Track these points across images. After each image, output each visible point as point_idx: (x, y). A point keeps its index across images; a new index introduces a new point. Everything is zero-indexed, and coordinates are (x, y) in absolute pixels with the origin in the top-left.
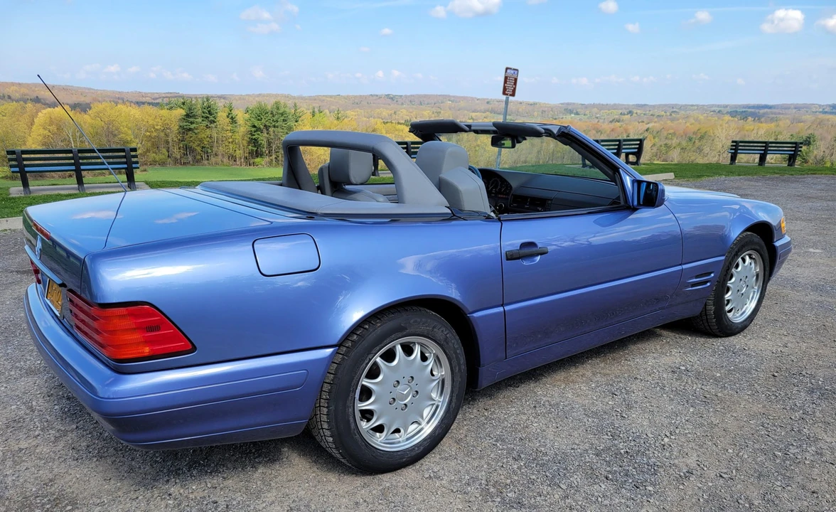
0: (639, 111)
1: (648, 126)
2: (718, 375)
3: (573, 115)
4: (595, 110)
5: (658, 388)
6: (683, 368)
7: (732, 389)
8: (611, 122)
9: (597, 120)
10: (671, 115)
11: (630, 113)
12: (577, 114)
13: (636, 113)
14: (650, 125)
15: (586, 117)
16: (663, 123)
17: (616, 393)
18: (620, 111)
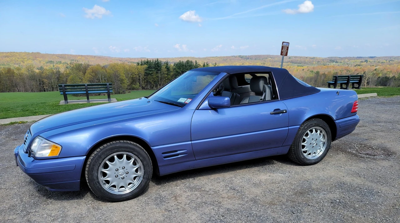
0: (371, 60)
1: (376, 68)
2: (357, 206)
3: (334, 63)
4: (347, 60)
5: (319, 211)
6: (338, 201)
7: (362, 215)
8: (355, 66)
9: (347, 65)
10: (389, 62)
11: (366, 61)
12: (337, 62)
13: (370, 61)
14: (377, 67)
15: (341, 64)
16: (384, 66)
17: (294, 212)
18: (361, 60)
